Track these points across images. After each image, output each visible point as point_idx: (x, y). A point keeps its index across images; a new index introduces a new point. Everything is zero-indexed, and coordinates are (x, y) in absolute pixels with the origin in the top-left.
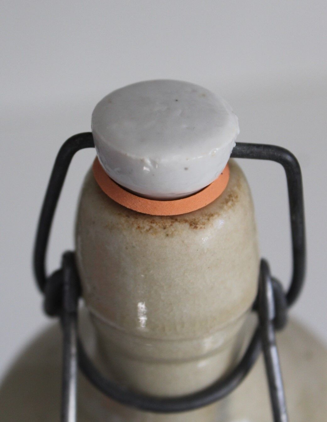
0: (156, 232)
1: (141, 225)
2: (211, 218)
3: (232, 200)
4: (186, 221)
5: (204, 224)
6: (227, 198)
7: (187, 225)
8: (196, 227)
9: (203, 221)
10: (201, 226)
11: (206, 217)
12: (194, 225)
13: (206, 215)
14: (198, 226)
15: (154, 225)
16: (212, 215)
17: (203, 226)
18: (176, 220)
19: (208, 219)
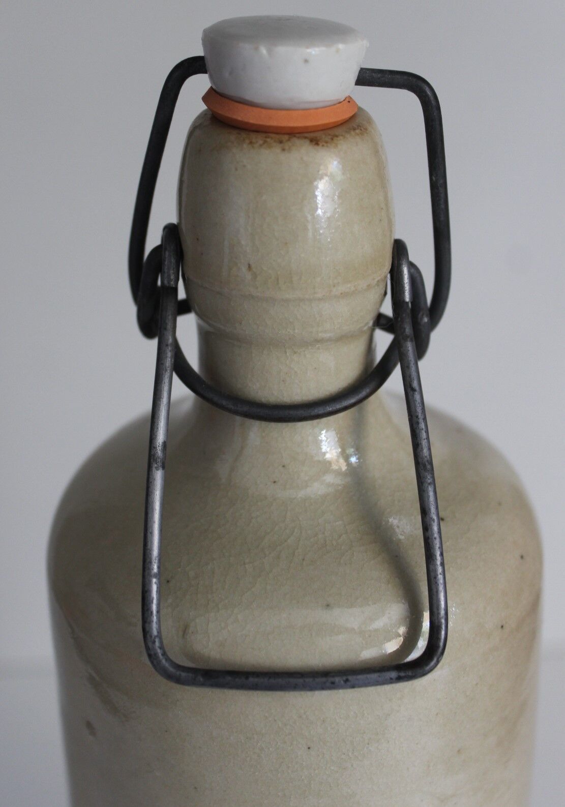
0: (270, 147)
1: (254, 141)
2: (335, 138)
3: (361, 130)
4: (306, 138)
5: (327, 142)
6: (356, 126)
7: (308, 142)
8: (317, 144)
9: (327, 139)
10: (324, 144)
11: (330, 137)
12: (315, 142)
13: (329, 135)
14: (319, 143)
15: (268, 140)
16: (337, 136)
17: (325, 145)
18: (295, 136)
19: (332, 139)
